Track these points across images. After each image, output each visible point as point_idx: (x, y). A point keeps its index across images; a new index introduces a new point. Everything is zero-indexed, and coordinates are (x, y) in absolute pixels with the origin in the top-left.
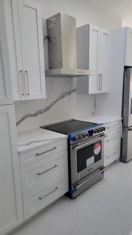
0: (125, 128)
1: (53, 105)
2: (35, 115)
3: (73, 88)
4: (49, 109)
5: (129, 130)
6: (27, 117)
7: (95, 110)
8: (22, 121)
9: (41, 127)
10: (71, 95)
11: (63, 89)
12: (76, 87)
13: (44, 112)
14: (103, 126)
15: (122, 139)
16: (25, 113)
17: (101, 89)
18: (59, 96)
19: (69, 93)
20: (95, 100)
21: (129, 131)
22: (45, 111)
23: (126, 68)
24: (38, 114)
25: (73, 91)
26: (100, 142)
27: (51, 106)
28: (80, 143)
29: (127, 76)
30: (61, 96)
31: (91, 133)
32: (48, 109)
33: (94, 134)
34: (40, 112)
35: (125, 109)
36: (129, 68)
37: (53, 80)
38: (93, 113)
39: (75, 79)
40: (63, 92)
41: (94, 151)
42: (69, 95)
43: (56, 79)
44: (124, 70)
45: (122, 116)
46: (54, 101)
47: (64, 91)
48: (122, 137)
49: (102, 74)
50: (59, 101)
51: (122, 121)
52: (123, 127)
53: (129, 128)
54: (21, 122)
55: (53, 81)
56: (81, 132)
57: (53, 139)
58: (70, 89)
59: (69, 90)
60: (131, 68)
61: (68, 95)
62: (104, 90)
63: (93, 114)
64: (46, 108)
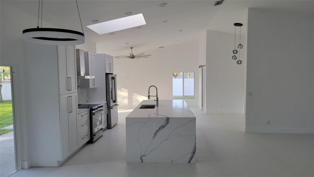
0: (109, 108)
17: (95, 86)
20: (88, 92)
21: (111, 109)
29: (107, 79)
35: (108, 97)
44: (106, 75)
45: (107, 101)
48: (107, 113)
51: (107, 103)
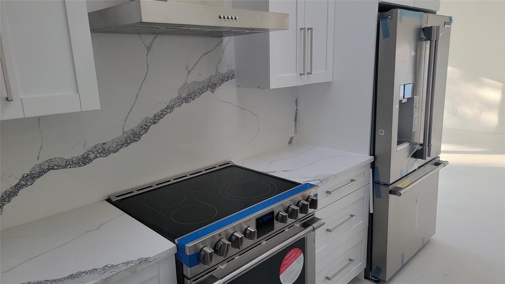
0: (382, 188)
1: (155, 123)
2: (84, 160)
3: (224, 70)
4: (139, 138)
5: (391, 192)
6: (49, 169)
7: (296, 132)
8: (26, 185)
9: (109, 200)
10: (219, 90)
11: (190, 72)
12: (234, 68)
13: (121, 150)
14: (311, 193)
15: (371, 216)
16: (38, 158)
17: (310, 73)
18: (176, 95)
19: (212, 85)
20: (296, 101)
22: (122, 145)
23: (384, 9)
24: (96, 157)
25: (225, 79)
26: (301, 245)
27: (145, 128)
28: (222, 267)
29: (386, 35)
30: (184, 95)
31: (265, 224)
32: (134, 137)
33: (278, 225)
34: (104, 151)
35: (380, 133)
36: (394, 10)
37: (151, 44)
38: (291, 138)
39: (229, 42)
40: (189, 82)
41: (281, 277)
42: (213, 92)
43: (161, 40)
44: (379, 15)
45: (373, 153)
46: (157, 111)
47: (193, 78)
48: (371, 212)
49: (311, 29)
50: (175, 109)
51: (373, 165)
52: (376, 183)
53: (391, 187)
54: (22, 192)
55: (149, 49)
56: (229, 228)
57: (113, 266)
58: (214, 74)
59: (212, 76)
60: (399, 10)
61: (208, 93)
62: (319, 76)
63: (290, 142)
64: (126, 136)
